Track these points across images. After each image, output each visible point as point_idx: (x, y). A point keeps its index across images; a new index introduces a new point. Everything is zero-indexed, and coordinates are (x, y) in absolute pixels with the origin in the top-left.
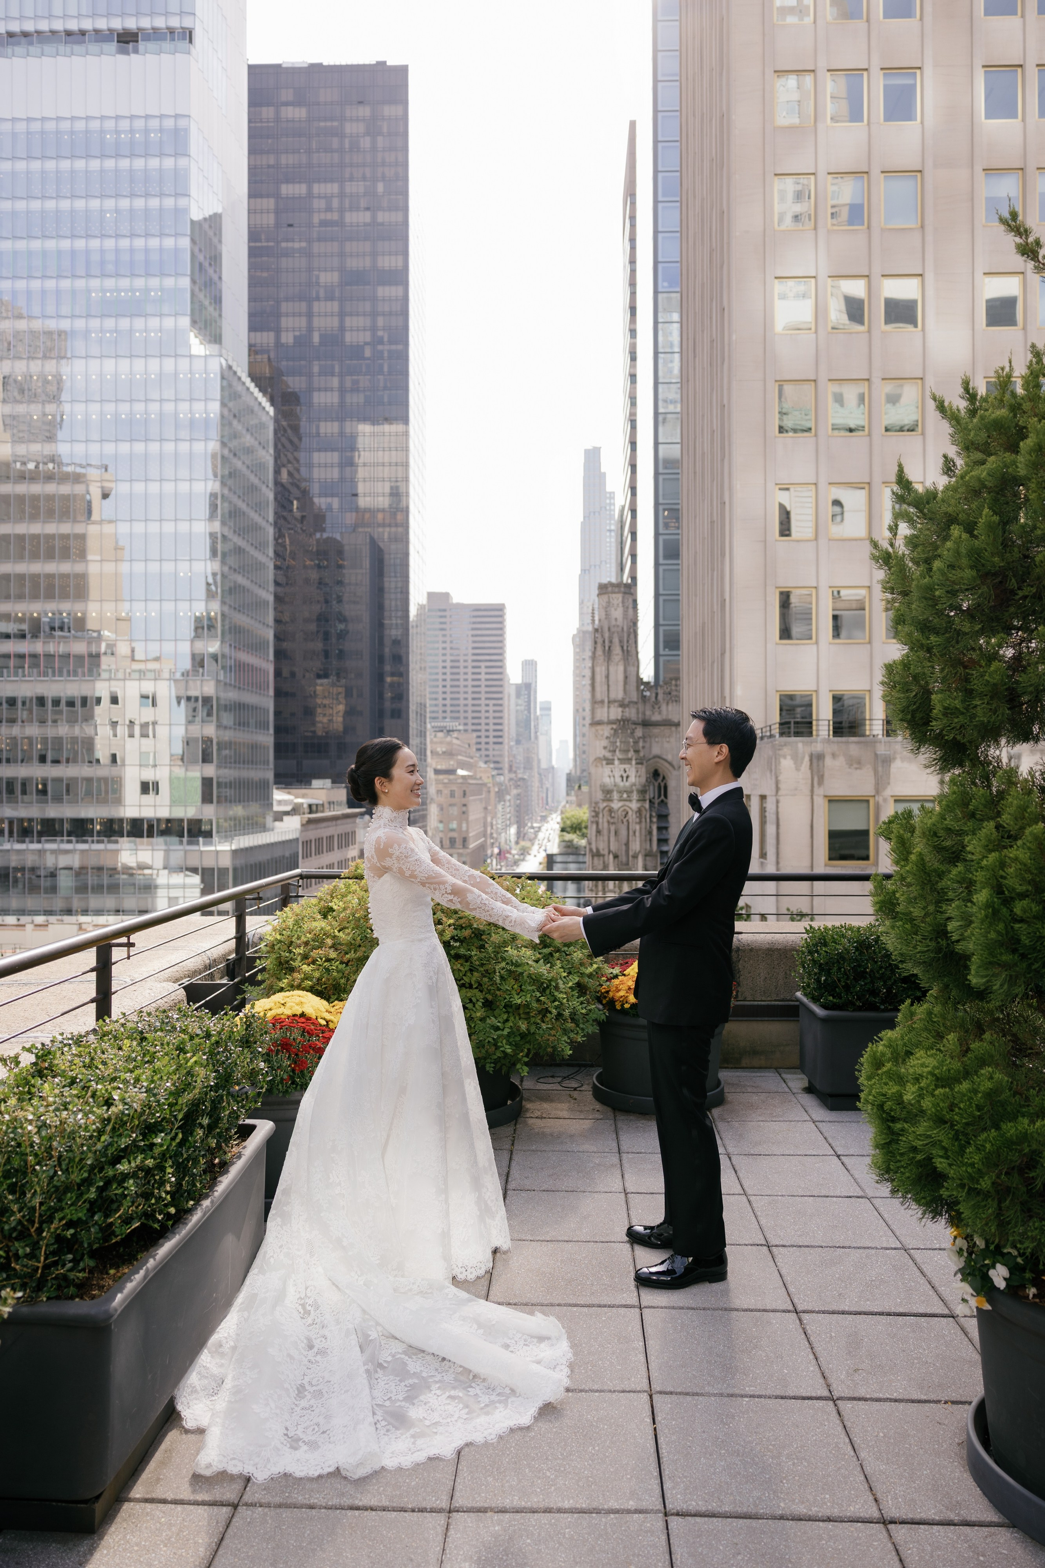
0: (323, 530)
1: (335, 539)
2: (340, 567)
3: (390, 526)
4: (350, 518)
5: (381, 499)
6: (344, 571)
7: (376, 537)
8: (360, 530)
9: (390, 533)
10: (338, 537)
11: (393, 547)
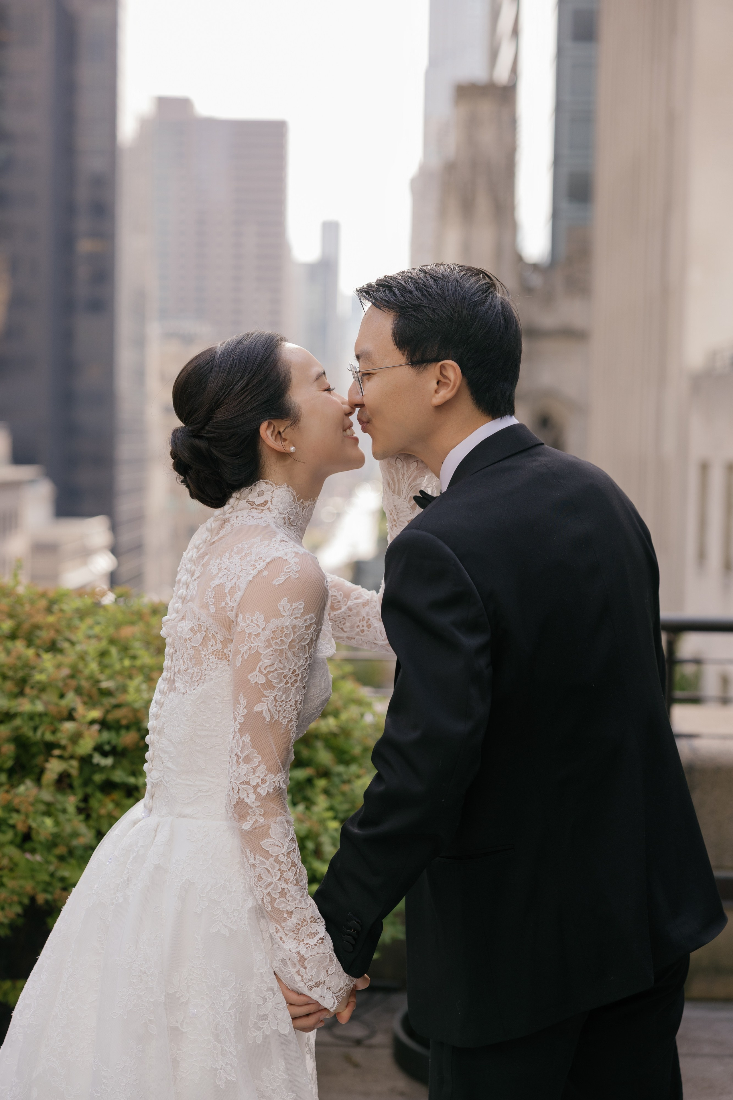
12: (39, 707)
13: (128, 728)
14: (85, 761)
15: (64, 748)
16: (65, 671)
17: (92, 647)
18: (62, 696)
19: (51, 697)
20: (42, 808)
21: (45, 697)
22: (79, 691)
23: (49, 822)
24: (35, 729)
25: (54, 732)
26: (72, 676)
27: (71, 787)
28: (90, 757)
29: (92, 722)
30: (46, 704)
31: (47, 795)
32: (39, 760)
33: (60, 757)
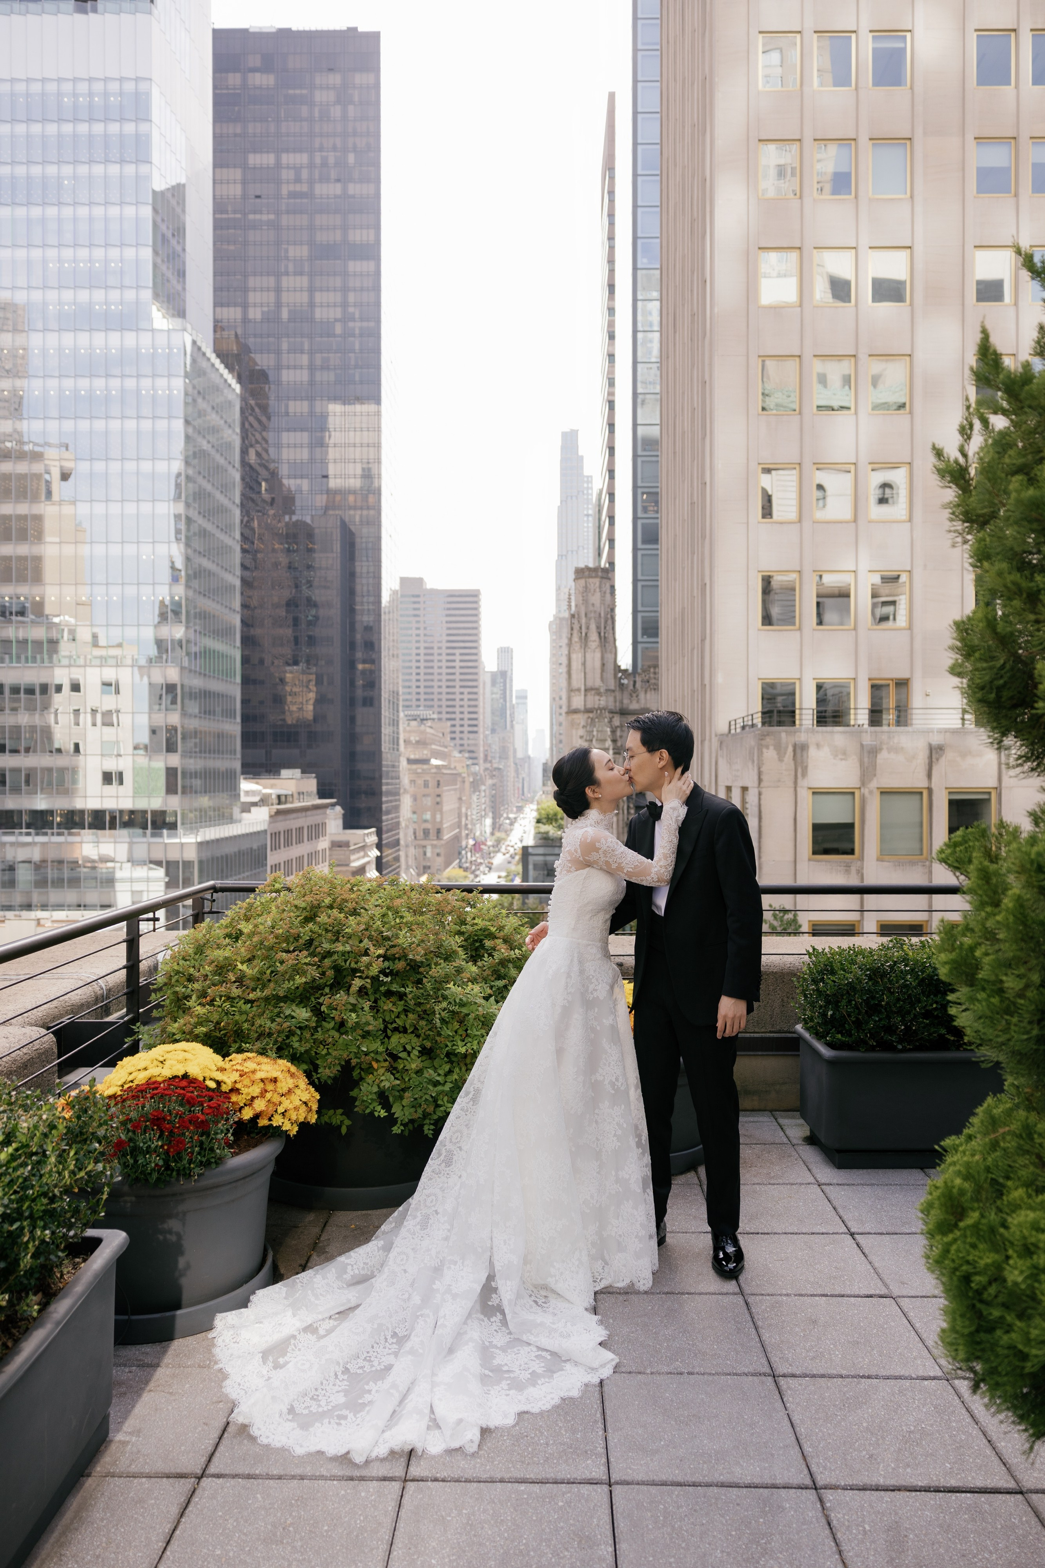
0: (293, 513)
1: (305, 524)
2: (310, 551)
3: (361, 509)
4: (321, 500)
5: (352, 481)
6: (316, 555)
7: (347, 520)
8: (331, 512)
9: (361, 516)
10: (308, 520)
11: (365, 530)
12: (348, 948)
13: (399, 959)
14: (375, 979)
15: (363, 972)
16: (363, 927)
17: (378, 912)
18: (361, 941)
19: (354, 941)
20: (350, 1007)
21: (351, 942)
22: (370, 938)
23: (354, 1015)
24: (346, 961)
25: (356, 963)
26: (367, 930)
27: (367, 994)
28: (378, 976)
29: (379, 956)
30: (351, 946)
31: (352, 1000)
32: (348, 979)
33: (360, 977)
